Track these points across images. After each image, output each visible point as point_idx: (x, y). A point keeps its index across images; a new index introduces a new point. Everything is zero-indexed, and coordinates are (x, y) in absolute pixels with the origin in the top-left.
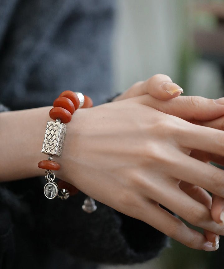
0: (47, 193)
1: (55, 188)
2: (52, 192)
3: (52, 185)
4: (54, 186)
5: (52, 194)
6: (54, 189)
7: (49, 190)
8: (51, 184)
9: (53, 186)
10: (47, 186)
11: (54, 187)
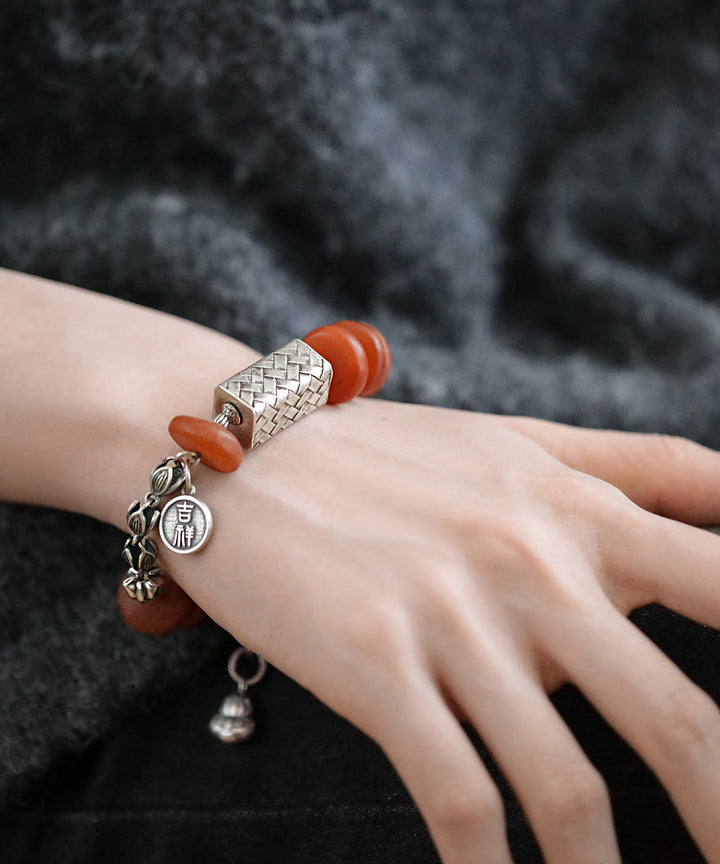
0: (170, 535)
1: (203, 513)
2: (190, 530)
3: (193, 503)
4: (200, 509)
5: (189, 537)
6: (198, 519)
7: (180, 523)
8: (188, 502)
9: (196, 506)
10: (173, 510)
11: (198, 511)
